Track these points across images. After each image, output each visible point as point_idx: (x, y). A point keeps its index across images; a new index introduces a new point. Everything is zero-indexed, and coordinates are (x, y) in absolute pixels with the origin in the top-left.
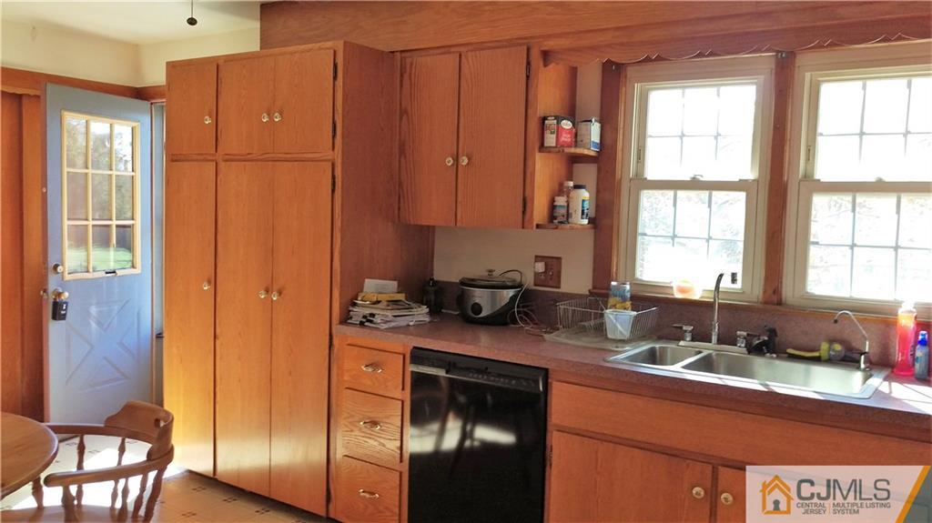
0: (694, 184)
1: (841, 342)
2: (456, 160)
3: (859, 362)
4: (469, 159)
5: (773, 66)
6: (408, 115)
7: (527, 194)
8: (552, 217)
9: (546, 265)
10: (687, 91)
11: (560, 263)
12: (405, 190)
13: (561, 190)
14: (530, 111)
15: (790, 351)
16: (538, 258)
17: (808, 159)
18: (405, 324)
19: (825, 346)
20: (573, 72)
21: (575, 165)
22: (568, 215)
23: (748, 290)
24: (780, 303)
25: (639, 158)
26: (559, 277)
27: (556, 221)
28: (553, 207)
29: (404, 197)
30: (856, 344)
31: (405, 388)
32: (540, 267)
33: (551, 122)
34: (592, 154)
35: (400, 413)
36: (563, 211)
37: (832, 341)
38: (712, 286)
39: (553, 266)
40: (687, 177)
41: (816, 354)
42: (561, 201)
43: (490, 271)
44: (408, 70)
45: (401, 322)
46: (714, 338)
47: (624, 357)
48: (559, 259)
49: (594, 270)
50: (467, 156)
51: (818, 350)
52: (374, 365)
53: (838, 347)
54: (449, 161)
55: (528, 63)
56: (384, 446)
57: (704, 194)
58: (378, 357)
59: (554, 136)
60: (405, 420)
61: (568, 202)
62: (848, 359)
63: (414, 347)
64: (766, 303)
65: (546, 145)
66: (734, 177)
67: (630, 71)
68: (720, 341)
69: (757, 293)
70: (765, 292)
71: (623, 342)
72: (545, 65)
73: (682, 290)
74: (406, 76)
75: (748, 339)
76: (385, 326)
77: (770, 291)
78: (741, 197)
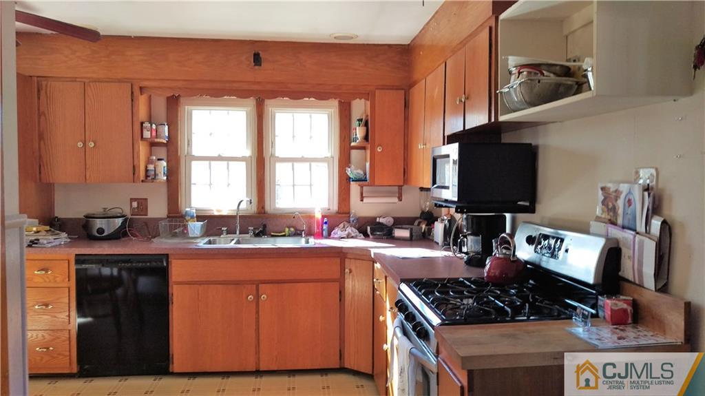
0: (220, 158)
1: (293, 227)
2: (85, 144)
3: (301, 235)
4: (95, 144)
5: (255, 103)
6: (45, 116)
7: (135, 163)
8: (147, 176)
9: (138, 204)
10: (212, 111)
11: (147, 202)
12: (45, 162)
13: (149, 161)
14: (134, 119)
15: (272, 234)
16: (132, 200)
17: (272, 147)
18: (58, 243)
19: (287, 230)
20: (150, 97)
21: (153, 148)
22: (155, 175)
23: (249, 208)
24: (265, 213)
25: (188, 144)
26: (147, 209)
27: (149, 178)
28: (147, 171)
29: (43, 166)
30: (299, 228)
31: (71, 279)
32: (135, 204)
33: (147, 125)
34: (165, 142)
35: (67, 295)
36: (153, 173)
37: (289, 228)
38: (236, 208)
39: (143, 204)
40: (216, 155)
41: (284, 234)
42: (151, 167)
43: (105, 209)
44: (44, 88)
45: (57, 242)
46: (238, 232)
47: (202, 244)
48: (146, 199)
49: (168, 204)
50: (92, 141)
51: (284, 232)
52: (46, 270)
53: (292, 229)
54: (80, 145)
55: (132, 93)
56: (55, 317)
57: (225, 163)
58: (47, 264)
59: (149, 132)
60: (71, 298)
61: (155, 168)
62: (297, 234)
63: (76, 255)
64: (259, 213)
65: (144, 137)
66: (240, 155)
67: (182, 100)
68: (240, 233)
69: (253, 209)
70: (258, 208)
71: (197, 238)
72: (141, 94)
73: (218, 211)
74: (43, 93)
75: (254, 230)
76: (50, 245)
77: (260, 207)
78: (243, 164)
